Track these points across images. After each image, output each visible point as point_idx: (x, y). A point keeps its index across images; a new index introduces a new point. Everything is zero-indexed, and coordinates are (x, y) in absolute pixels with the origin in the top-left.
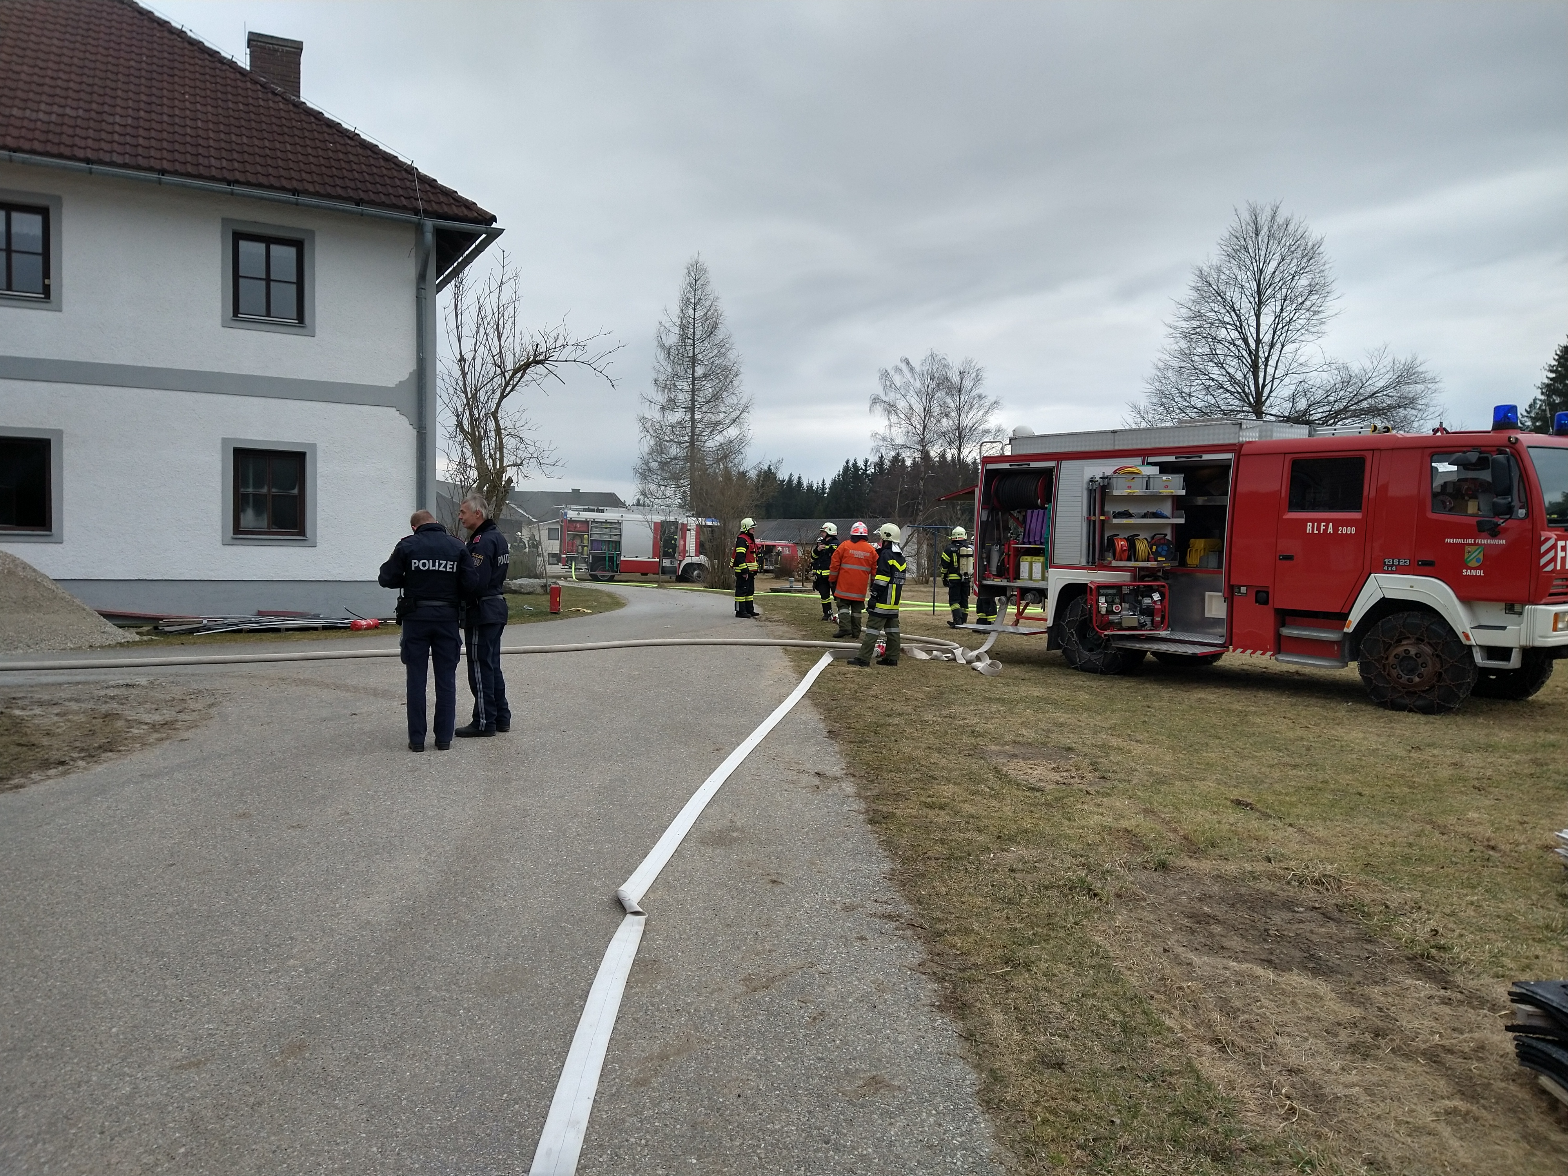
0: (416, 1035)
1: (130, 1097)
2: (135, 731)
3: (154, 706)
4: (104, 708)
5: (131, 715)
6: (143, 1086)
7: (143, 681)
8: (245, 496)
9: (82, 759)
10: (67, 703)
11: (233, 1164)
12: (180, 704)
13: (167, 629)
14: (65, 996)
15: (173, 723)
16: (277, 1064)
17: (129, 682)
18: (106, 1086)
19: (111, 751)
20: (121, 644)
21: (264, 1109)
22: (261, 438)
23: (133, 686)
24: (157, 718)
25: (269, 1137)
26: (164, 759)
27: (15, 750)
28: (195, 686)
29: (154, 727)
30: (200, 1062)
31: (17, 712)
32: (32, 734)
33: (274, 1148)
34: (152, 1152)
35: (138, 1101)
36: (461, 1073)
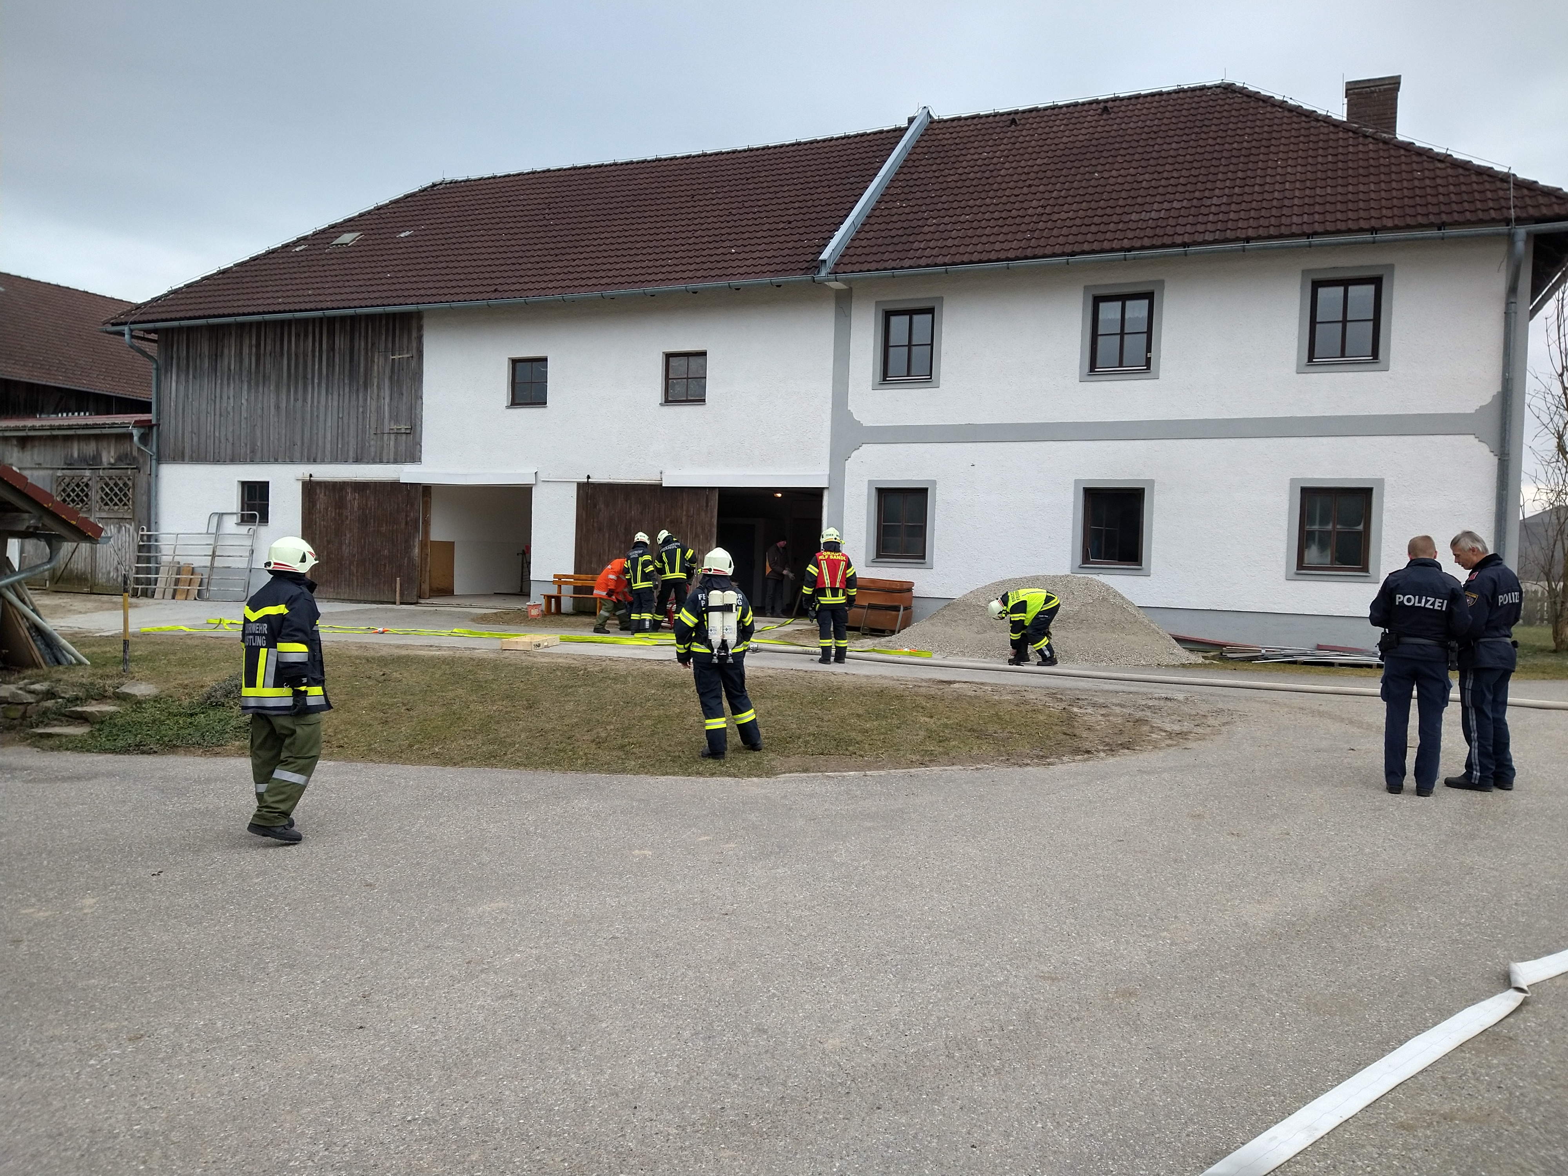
0: (1226, 1017)
1: (1000, 984)
2: (1154, 736)
3: (1179, 718)
4: (1139, 714)
5: (1157, 722)
6: (1011, 980)
7: (1181, 697)
8: (1311, 534)
9: (1104, 751)
10: (1113, 707)
11: (1037, 1049)
12: (1199, 720)
13: (1229, 655)
14: (999, 908)
15: (1186, 733)
16: (1108, 999)
17: (1169, 696)
18: (990, 972)
19: (1128, 749)
20: (1183, 666)
21: (1079, 1024)
22: (1328, 477)
23: (1170, 699)
24: (1177, 728)
25: (1070, 1042)
26: (1163, 761)
27: (1061, 737)
28: (1220, 706)
29: (1170, 735)
30: (1057, 978)
31: (1075, 710)
32: (1079, 728)
33: (1069, 1050)
34: (992, 1021)
35: (1004, 988)
36: (1243, 1057)
